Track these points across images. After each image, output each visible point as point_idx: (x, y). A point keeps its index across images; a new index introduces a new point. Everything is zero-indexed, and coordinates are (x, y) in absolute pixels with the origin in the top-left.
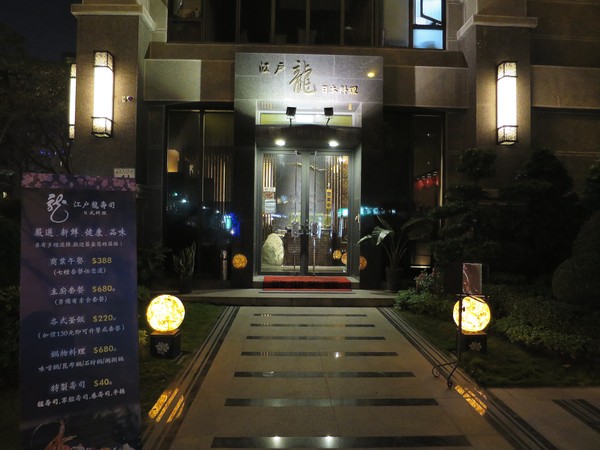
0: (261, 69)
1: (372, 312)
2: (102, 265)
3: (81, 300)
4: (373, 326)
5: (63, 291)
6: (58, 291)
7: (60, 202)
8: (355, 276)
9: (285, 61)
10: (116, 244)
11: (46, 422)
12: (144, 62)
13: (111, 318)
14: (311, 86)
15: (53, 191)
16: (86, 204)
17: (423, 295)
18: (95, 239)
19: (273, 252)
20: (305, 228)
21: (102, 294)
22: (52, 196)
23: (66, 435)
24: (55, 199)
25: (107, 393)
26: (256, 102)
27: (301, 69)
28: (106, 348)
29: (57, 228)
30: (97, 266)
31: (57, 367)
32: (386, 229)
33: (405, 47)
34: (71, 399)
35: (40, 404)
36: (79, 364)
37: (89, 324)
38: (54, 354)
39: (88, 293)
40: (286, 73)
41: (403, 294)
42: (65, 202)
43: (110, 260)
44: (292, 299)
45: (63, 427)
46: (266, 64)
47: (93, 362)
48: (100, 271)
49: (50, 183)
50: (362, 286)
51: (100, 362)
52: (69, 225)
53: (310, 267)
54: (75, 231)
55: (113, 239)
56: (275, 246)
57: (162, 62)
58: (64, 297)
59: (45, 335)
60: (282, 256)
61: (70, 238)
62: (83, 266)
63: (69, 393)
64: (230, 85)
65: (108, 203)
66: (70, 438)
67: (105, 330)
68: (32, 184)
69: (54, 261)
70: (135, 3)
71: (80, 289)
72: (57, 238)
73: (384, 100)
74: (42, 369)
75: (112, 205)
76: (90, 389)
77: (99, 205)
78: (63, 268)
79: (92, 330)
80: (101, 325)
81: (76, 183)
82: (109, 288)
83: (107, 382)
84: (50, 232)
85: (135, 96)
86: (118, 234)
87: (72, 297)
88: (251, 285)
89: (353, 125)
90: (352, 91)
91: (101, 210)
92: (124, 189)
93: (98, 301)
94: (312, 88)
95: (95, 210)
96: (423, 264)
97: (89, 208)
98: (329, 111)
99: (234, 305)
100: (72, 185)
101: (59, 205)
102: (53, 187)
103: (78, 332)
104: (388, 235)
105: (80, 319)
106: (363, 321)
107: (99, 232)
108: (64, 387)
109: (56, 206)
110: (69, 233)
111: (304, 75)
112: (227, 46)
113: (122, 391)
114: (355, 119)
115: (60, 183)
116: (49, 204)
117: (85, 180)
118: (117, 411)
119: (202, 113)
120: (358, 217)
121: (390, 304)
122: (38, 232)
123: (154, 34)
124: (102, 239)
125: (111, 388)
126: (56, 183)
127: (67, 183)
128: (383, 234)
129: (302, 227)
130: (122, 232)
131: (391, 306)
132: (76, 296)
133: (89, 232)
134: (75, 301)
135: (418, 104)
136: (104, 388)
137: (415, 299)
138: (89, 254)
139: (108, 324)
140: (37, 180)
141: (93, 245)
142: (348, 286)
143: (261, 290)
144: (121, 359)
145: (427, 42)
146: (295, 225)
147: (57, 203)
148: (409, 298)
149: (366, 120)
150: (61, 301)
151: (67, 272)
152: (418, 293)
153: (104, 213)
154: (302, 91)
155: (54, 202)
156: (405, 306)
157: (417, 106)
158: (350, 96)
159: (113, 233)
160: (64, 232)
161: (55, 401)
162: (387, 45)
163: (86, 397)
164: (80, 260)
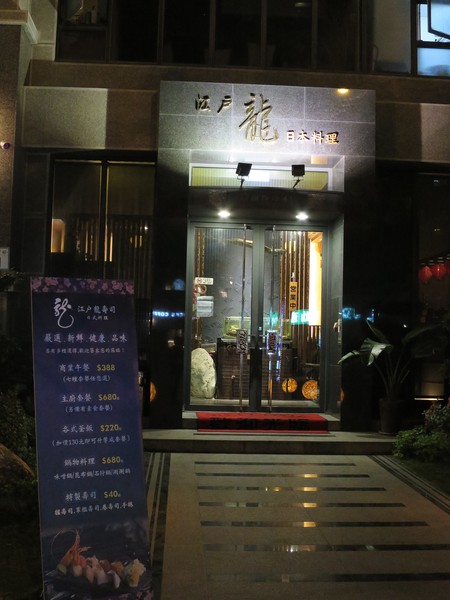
0: (198, 106)
1: (362, 461)
2: (107, 373)
3: (89, 409)
4: (367, 476)
5: (72, 398)
6: (68, 398)
7: (66, 307)
8: (333, 413)
9: (233, 94)
10: (118, 350)
11: (63, 531)
12: (23, 90)
13: (116, 427)
14: (270, 130)
15: (58, 296)
16: (89, 308)
17: (435, 436)
18: (99, 345)
19: (200, 377)
20: (257, 339)
21: (108, 402)
22: (58, 300)
23: (82, 545)
24: (61, 303)
25: (117, 506)
26: (189, 151)
27: (256, 106)
28: (113, 459)
29: (64, 333)
30: (102, 374)
31: (70, 476)
32: (380, 341)
33: (406, 74)
34: (84, 509)
35: (57, 513)
36: (90, 474)
37: (96, 433)
38: (67, 463)
39: (95, 402)
40: (234, 113)
41: (406, 434)
42: (69, 307)
43: (113, 368)
44: (245, 443)
45: (78, 537)
46: (206, 97)
47: (102, 473)
48: (105, 378)
49: (57, 287)
50: (344, 426)
51: (108, 473)
52: (74, 331)
53: (264, 402)
54: (80, 337)
55: (116, 345)
56: (203, 367)
57: (50, 91)
58: (73, 405)
59: (58, 443)
60: (213, 384)
61: (77, 344)
62: (90, 374)
63: (82, 503)
64: (152, 127)
65: (108, 307)
66: (85, 549)
67: (111, 440)
68: (40, 288)
69: (63, 367)
70: (15, 6)
71: (88, 397)
72: (65, 344)
73: (378, 152)
74: (57, 477)
75: (113, 309)
76: (101, 500)
77: (101, 309)
78: (71, 374)
79: (100, 440)
80: (109, 434)
81: (79, 287)
82: (113, 397)
83: (115, 494)
84: (58, 337)
85: (12, 142)
86: (120, 339)
87: (81, 404)
88: (181, 424)
89: (330, 188)
90: (329, 140)
91: (103, 314)
92: (123, 293)
93: (105, 410)
94: (271, 135)
95: (97, 315)
96: (432, 396)
97: (92, 313)
98: (298, 170)
99: (162, 451)
100: (75, 288)
101: (65, 310)
102: (58, 291)
103: (87, 441)
104: (384, 352)
105: (89, 428)
106: (352, 470)
107: (102, 337)
108: (77, 496)
109: (62, 311)
110: (75, 339)
111: (261, 114)
112: (144, 68)
113: (130, 504)
114: (333, 177)
115: (65, 287)
116: (56, 308)
117: (87, 283)
118: (127, 524)
119: (105, 165)
120: (338, 324)
121: (387, 450)
122: (48, 338)
123: (36, 48)
124: (104, 345)
125: (119, 501)
126: (60, 287)
127: (71, 287)
128: (377, 350)
129: (252, 338)
130: (123, 338)
131: (388, 453)
132: (83, 404)
133: (93, 338)
134: (83, 408)
135: (425, 159)
136: (113, 500)
137: (423, 440)
138: (94, 360)
139: (115, 434)
140: (44, 284)
141: (97, 351)
142: (324, 426)
143: (195, 431)
144: (128, 471)
145: (438, 67)
146: (240, 335)
147: (63, 307)
148: (414, 440)
149: (351, 180)
150: (71, 409)
151: (75, 379)
152: (428, 432)
153: (106, 318)
154: (257, 138)
155: (61, 306)
156: (409, 453)
157: (424, 161)
158: (328, 146)
159: (115, 339)
160: (70, 338)
161: (70, 511)
162: (379, 71)
163: (97, 508)
164: (86, 367)
